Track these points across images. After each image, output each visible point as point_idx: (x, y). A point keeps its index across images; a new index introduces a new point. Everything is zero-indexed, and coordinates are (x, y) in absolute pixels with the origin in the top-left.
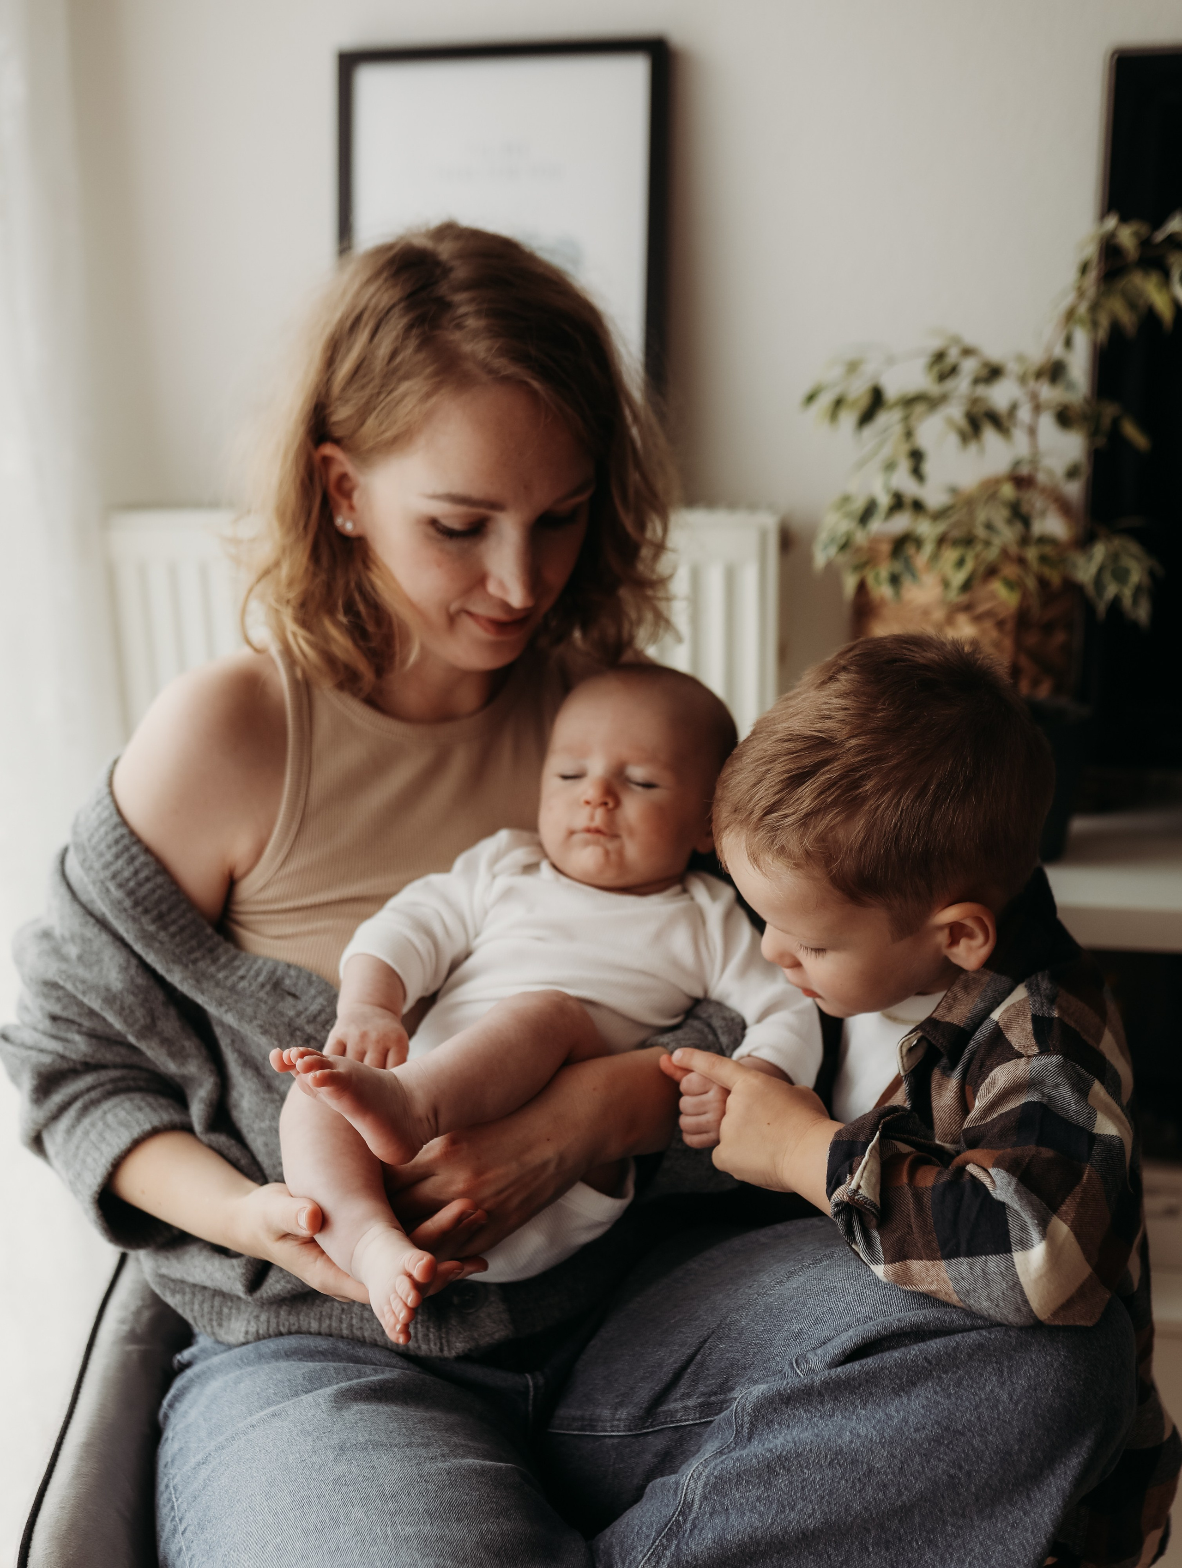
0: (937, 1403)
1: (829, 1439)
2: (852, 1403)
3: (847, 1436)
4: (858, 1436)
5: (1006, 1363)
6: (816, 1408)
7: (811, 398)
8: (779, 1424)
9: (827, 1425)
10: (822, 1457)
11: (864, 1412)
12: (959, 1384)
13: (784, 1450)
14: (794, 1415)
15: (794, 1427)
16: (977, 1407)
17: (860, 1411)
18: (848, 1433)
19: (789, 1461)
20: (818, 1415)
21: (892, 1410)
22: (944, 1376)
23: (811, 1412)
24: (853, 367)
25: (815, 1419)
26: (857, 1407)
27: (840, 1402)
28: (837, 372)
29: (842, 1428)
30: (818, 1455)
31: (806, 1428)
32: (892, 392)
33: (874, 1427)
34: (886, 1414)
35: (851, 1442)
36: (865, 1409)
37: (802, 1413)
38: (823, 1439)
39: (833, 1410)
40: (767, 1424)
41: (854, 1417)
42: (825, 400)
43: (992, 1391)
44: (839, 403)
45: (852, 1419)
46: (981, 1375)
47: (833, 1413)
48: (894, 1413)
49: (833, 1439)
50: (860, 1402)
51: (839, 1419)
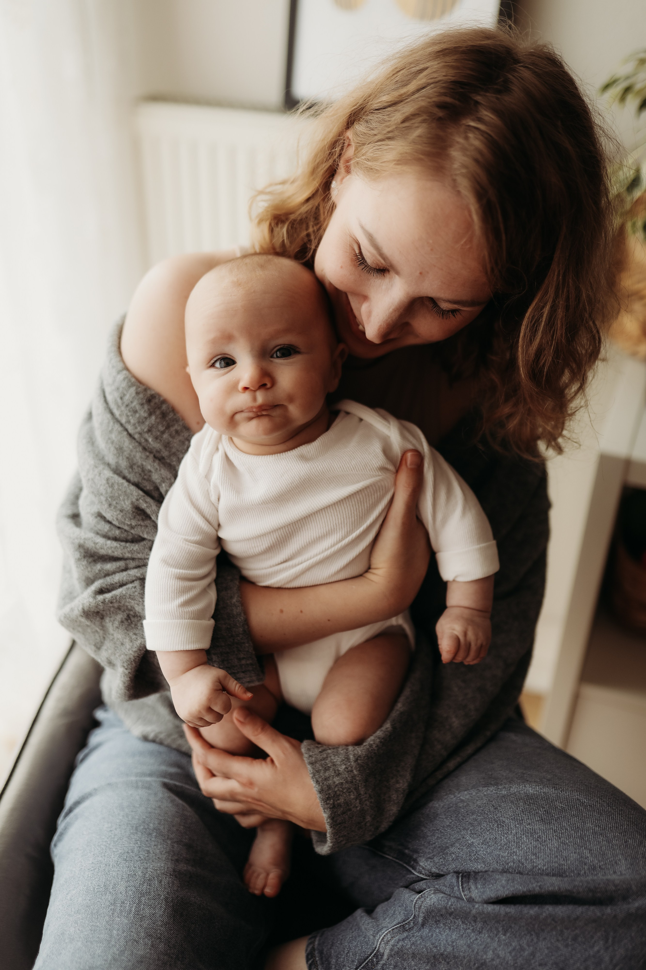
0: (558, 949)
1: (477, 953)
2: (497, 929)
3: (490, 955)
4: (498, 957)
5: (612, 934)
6: (470, 923)
8: (444, 924)
9: (476, 939)
10: (472, 964)
11: (504, 937)
12: (575, 939)
13: (445, 950)
14: (455, 923)
15: (454, 931)
16: (585, 960)
17: (501, 936)
18: (491, 952)
19: (449, 958)
20: (471, 928)
21: (524, 942)
22: (565, 931)
23: (467, 924)
25: (469, 931)
26: (499, 932)
27: (488, 925)
29: (487, 947)
30: (469, 961)
31: (462, 936)
33: (510, 953)
34: (520, 945)
35: (493, 960)
36: (505, 935)
37: (461, 923)
38: (473, 951)
39: (482, 928)
40: (436, 922)
41: (496, 939)
43: (598, 951)
45: (495, 940)
46: (592, 937)
47: (482, 931)
48: (525, 946)
49: (480, 954)
50: (502, 929)
51: (485, 936)
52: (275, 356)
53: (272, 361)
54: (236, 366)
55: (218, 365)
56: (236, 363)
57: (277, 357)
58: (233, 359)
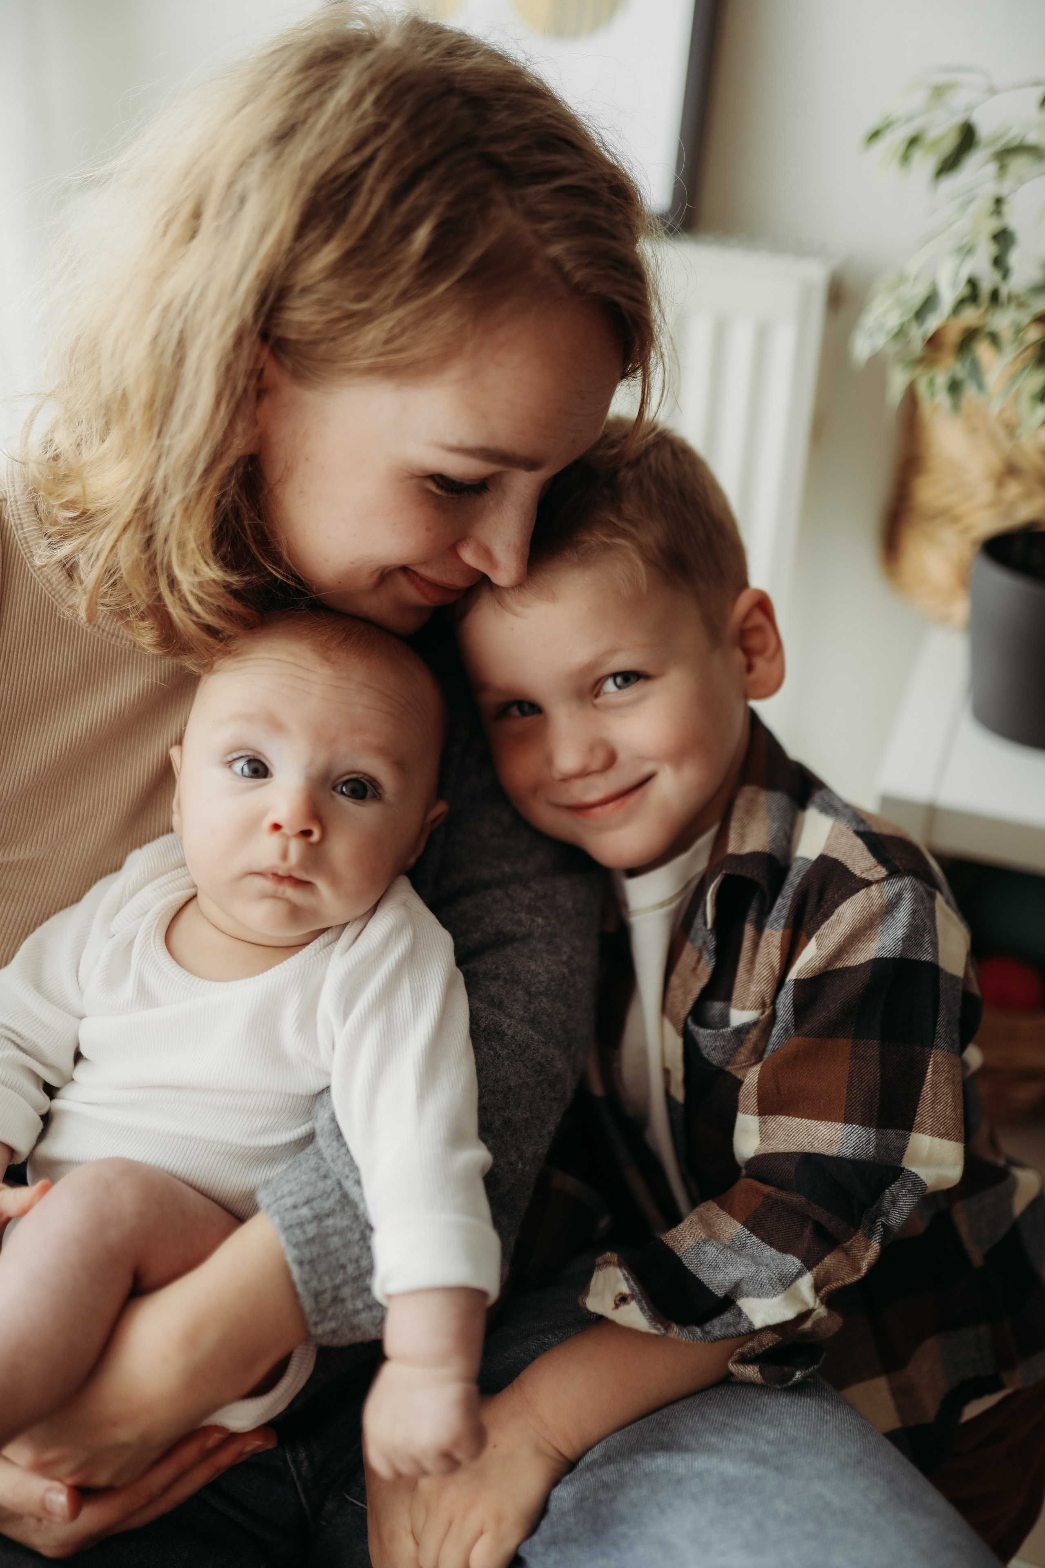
7: (875, 135)
24: (939, 92)
28: (918, 99)
32: (984, 129)
42: (896, 138)
44: (913, 142)
52: (339, 788)
53: (332, 797)
54: (269, 782)
55: (239, 765)
56: (272, 776)
57: (342, 793)
58: (267, 764)
